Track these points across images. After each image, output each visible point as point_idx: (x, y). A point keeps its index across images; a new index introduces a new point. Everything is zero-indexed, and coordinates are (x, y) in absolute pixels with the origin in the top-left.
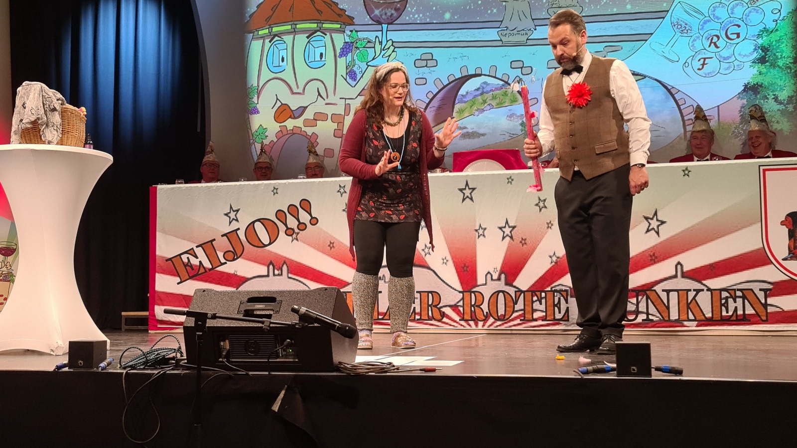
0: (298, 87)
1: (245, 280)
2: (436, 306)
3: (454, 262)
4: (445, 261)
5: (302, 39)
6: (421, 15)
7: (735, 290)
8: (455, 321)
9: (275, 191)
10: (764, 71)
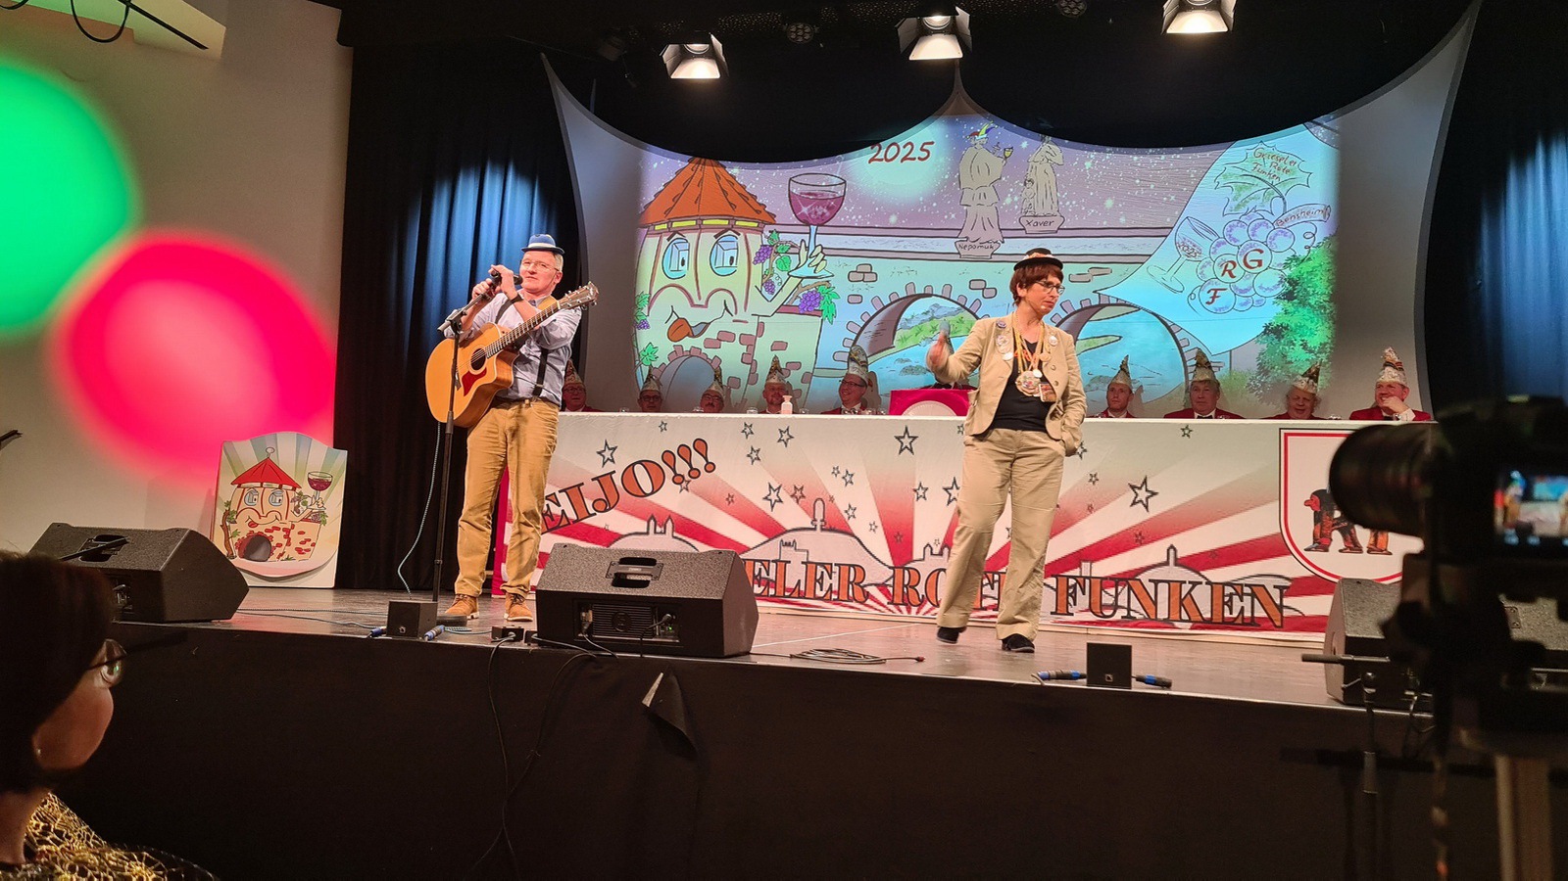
0: (700, 299)
1: (618, 537)
2: (858, 584)
3: (884, 529)
4: (873, 528)
5: (708, 238)
6: (860, 217)
7: (1241, 585)
8: (882, 605)
9: (663, 426)
10: (1291, 309)
